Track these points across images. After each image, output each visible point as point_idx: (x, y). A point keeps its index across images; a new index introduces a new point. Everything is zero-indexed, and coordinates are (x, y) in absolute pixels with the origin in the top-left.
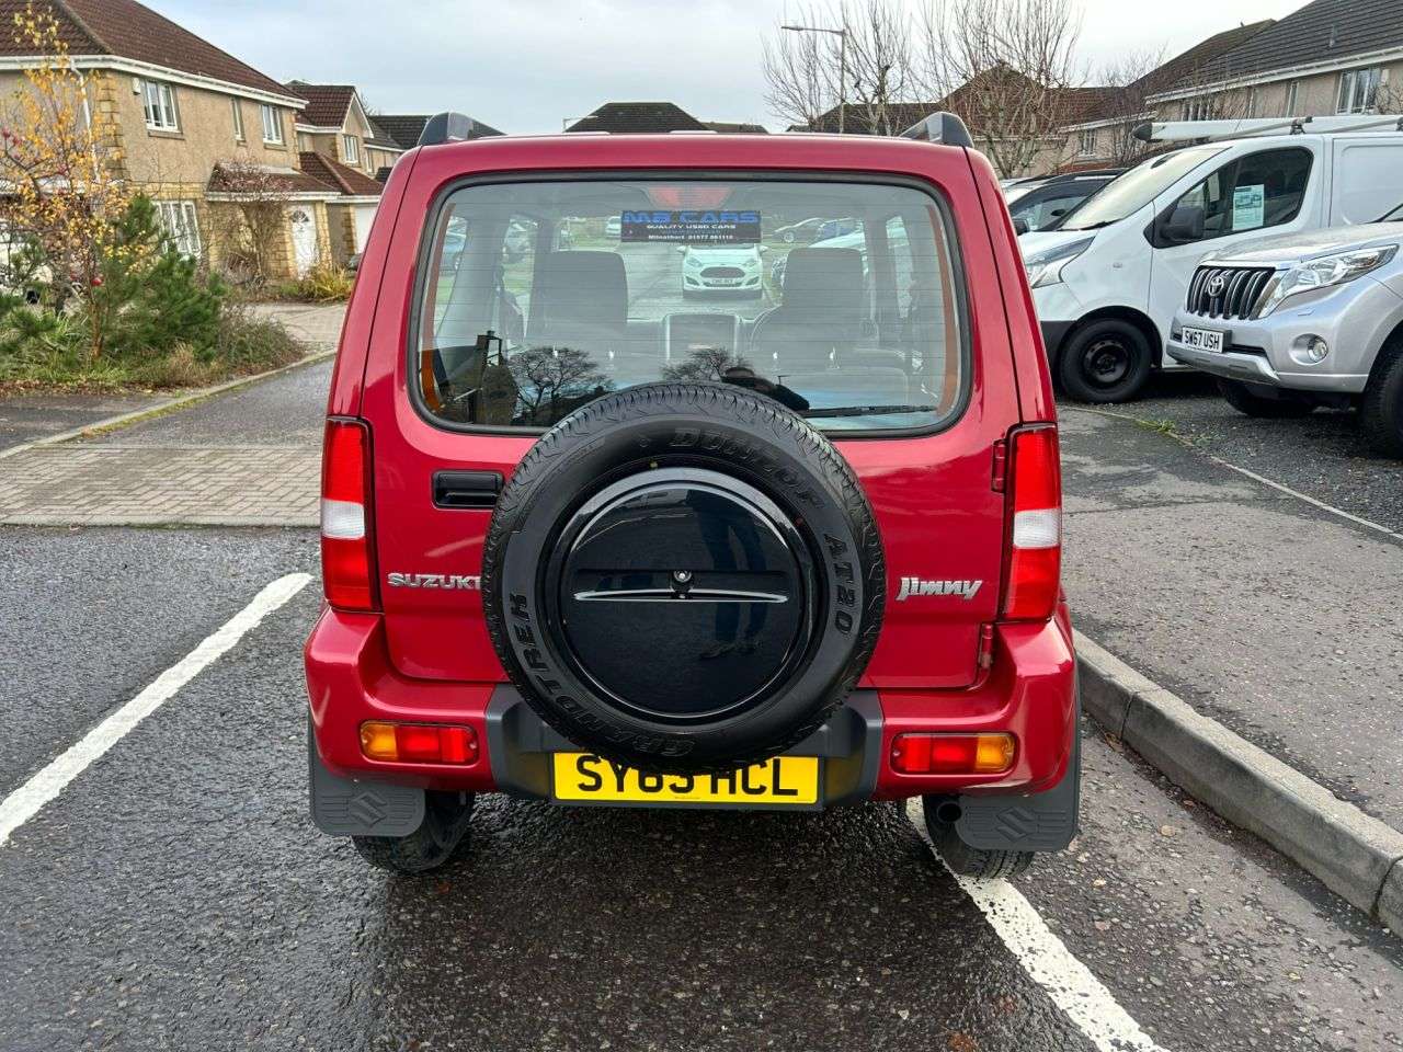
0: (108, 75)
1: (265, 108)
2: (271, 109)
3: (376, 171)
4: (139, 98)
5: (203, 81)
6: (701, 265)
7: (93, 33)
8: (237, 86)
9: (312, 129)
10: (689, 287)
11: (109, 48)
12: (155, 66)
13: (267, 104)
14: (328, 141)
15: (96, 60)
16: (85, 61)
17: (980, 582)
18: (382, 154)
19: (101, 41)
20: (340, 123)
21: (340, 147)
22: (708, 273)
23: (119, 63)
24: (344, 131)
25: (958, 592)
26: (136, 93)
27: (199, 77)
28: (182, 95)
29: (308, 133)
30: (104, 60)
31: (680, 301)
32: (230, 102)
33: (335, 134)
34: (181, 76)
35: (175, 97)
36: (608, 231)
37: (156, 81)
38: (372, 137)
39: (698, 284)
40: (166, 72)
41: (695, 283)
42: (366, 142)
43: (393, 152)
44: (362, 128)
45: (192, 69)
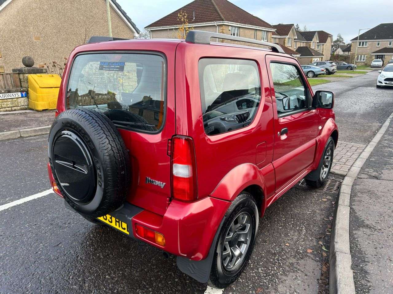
0: (223, 26)
1: (264, 32)
2: (266, 32)
3: (297, 48)
4: (230, 31)
5: (247, 26)
6: (385, 77)
7: (222, 15)
8: (256, 26)
9: (279, 37)
10: (379, 84)
11: (224, 19)
12: (235, 23)
13: (265, 31)
14: (283, 40)
15: (221, 22)
16: (219, 23)
17: (165, 184)
18: (300, 43)
19: (223, 17)
20: (287, 35)
21: (286, 42)
22: (386, 80)
23: (226, 23)
24: (288, 37)
25: (159, 185)
26: (229, 30)
27: (247, 25)
28: (241, 30)
29: (278, 38)
30: (223, 22)
31: (375, 88)
32: (254, 31)
33: (285, 38)
34: (242, 25)
35: (240, 30)
36: (371, 65)
37: (235, 27)
38: (297, 38)
39: (382, 83)
40: (237, 24)
41: (381, 83)
42: (295, 40)
43: (303, 42)
44: (294, 35)
45: (245, 23)
